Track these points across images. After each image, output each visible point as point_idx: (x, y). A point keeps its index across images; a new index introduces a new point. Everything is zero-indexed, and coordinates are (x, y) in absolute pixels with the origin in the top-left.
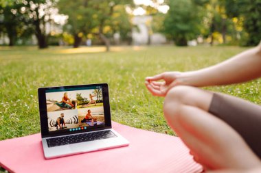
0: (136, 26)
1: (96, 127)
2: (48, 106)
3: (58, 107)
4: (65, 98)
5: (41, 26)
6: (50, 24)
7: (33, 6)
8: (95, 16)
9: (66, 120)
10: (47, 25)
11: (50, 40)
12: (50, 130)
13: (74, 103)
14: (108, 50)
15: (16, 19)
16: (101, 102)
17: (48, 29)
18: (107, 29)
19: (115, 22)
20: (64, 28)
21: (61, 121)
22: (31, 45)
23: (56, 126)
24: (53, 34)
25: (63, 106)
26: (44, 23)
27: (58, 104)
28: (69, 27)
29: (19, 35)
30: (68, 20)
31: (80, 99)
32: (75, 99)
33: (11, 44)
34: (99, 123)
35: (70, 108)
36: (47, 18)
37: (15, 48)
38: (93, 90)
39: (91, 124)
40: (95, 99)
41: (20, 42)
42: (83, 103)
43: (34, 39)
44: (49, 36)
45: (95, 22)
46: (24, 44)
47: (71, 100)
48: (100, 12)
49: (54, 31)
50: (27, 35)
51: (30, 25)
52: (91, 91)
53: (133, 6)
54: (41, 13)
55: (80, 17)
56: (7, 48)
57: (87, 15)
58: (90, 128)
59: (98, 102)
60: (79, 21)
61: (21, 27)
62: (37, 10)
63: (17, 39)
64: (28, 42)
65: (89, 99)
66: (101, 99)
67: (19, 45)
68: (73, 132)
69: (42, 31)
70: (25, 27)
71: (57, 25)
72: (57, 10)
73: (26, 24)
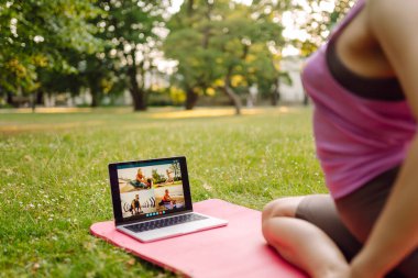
0: (286, 75)
1: (175, 210)
2: (121, 186)
3: (132, 187)
4: (140, 176)
5: (139, 77)
6: (152, 73)
7: (128, 48)
8: (219, 61)
9: (141, 203)
10: (148, 75)
11: (152, 98)
12: (124, 216)
13: (149, 181)
14: (238, 113)
15: (103, 67)
16: (179, 179)
17: (149, 82)
18: (237, 80)
19: (251, 70)
20: (173, 80)
21: (137, 204)
22: (123, 105)
23: (131, 210)
24: (155, 88)
25: (138, 185)
26: (143, 73)
27: (131, 183)
28: (180, 77)
29: (106, 91)
30: (178, 66)
31: (156, 176)
32: (151, 177)
33: (94, 105)
34: (178, 205)
35: (146, 188)
36: (147, 65)
37: (99, 109)
38: (170, 165)
39: (170, 207)
40: (173, 175)
41: (107, 100)
42: (160, 181)
43: (127, 96)
44: (150, 91)
45: (219, 69)
46: (112, 104)
47: (146, 178)
48: (227, 55)
49: (157, 84)
50: (117, 90)
51: (123, 76)
52: (168, 167)
53: (281, 43)
54: (139, 57)
55: (195, 63)
56: (88, 110)
57: (207, 59)
58: (169, 212)
59: (176, 179)
60: (195, 68)
61: (109, 79)
62: (133, 52)
63: (102, 97)
64: (118, 101)
65: (166, 177)
66: (179, 175)
67: (104, 106)
68: (150, 218)
69: (140, 85)
70: (115, 79)
71: (161, 74)
72: (162, 53)
73: (117, 73)
